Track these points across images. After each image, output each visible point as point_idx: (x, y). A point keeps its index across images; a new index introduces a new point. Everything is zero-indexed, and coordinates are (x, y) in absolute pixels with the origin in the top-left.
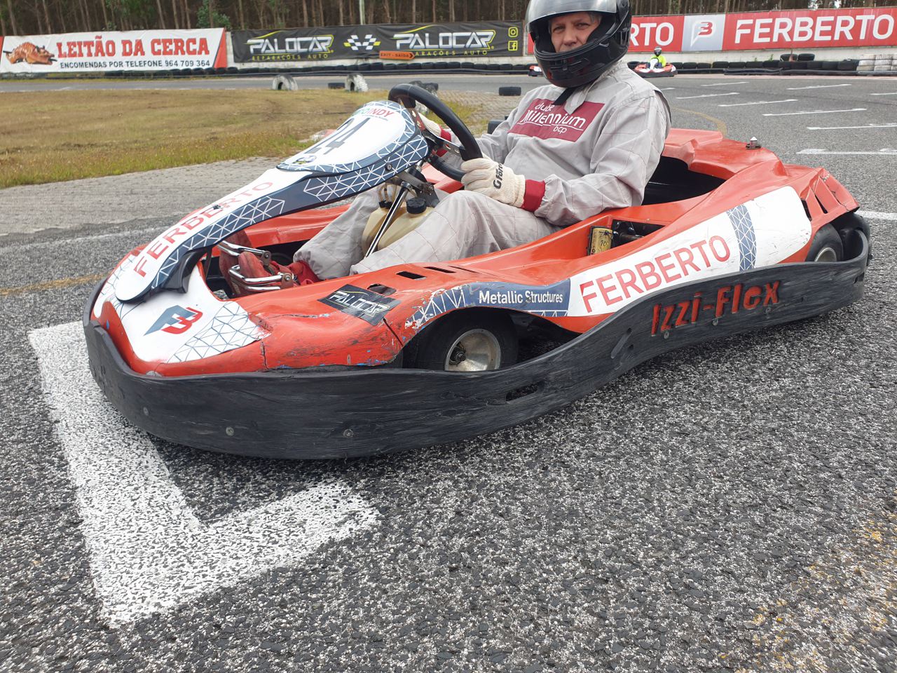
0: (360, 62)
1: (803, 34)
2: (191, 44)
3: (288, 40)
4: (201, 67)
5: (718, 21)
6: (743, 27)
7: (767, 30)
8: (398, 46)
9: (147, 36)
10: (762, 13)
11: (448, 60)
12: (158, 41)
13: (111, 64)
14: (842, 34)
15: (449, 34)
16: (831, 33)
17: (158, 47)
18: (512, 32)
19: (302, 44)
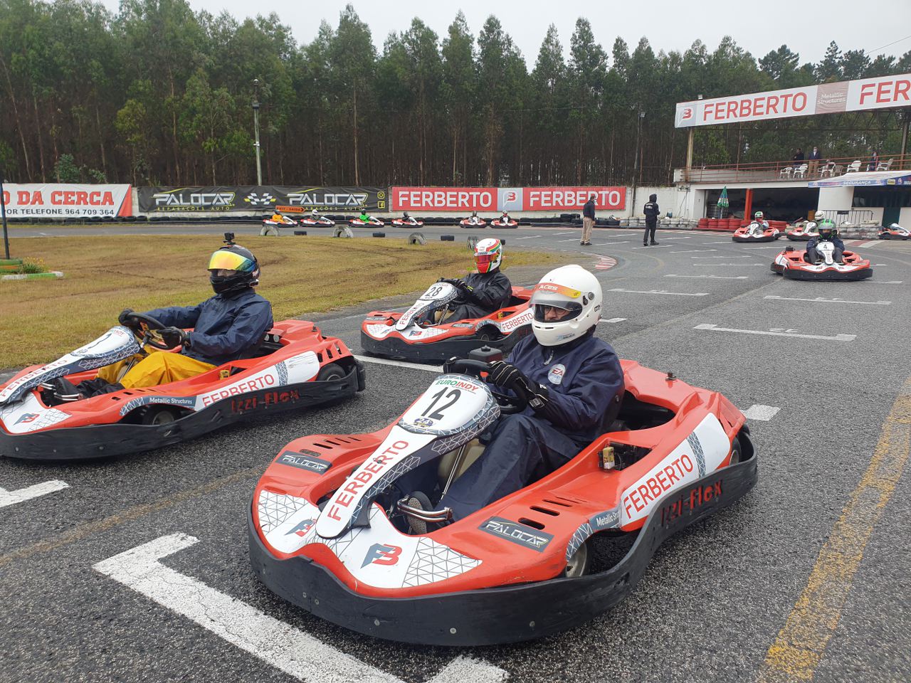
0: (259, 214)
2: (95, 196)
3: (192, 195)
4: (104, 215)
5: (519, 191)
6: (534, 196)
7: (549, 199)
8: (291, 202)
9: (46, 189)
10: (546, 188)
12: (60, 193)
17: (58, 198)
18: (381, 194)
19: (206, 199)
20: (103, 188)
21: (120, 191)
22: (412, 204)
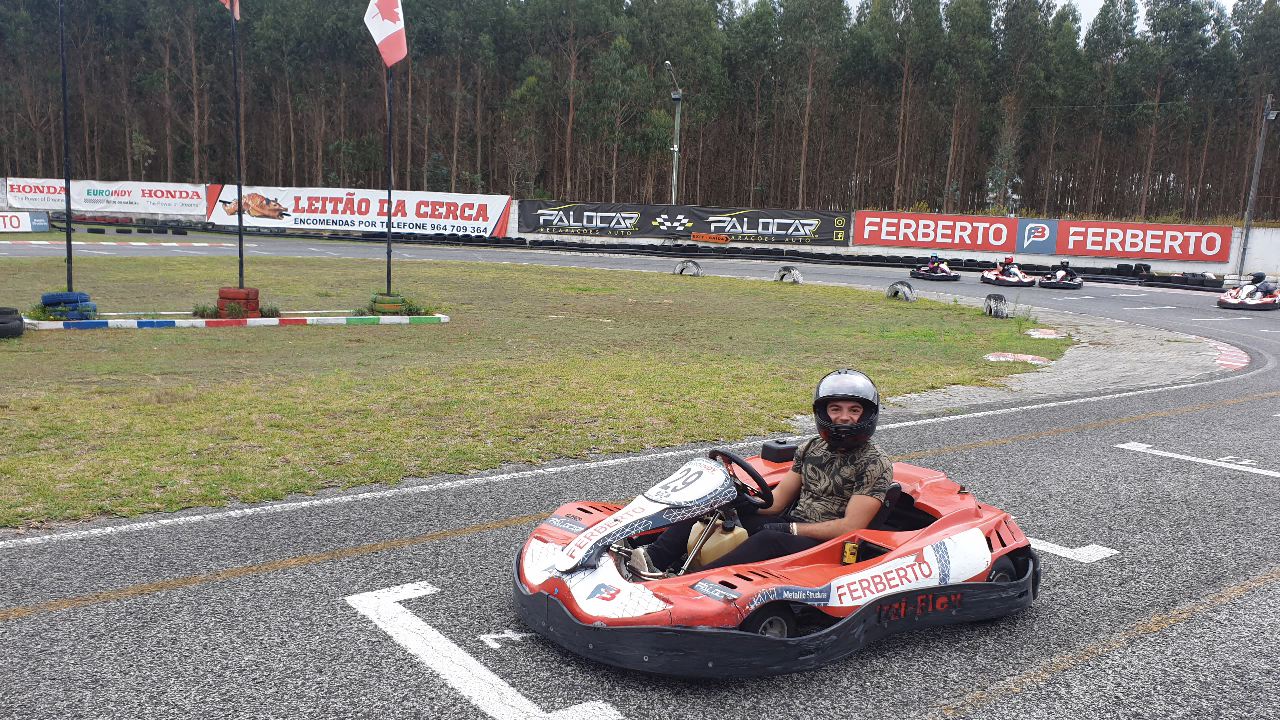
0: (668, 243)
1: (1134, 245)
3: (586, 214)
4: (476, 234)
6: (1075, 234)
7: (1100, 239)
8: (712, 228)
9: (411, 198)
10: (1095, 222)
11: (771, 247)
12: (426, 204)
13: (360, 223)
14: (1171, 247)
15: (771, 220)
16: (1162, 246)
17: (423, 209)
18: (839, 222)
19: (603, 219)
20: (478, 199)
21: (496, 203)
22: (884, 236)
